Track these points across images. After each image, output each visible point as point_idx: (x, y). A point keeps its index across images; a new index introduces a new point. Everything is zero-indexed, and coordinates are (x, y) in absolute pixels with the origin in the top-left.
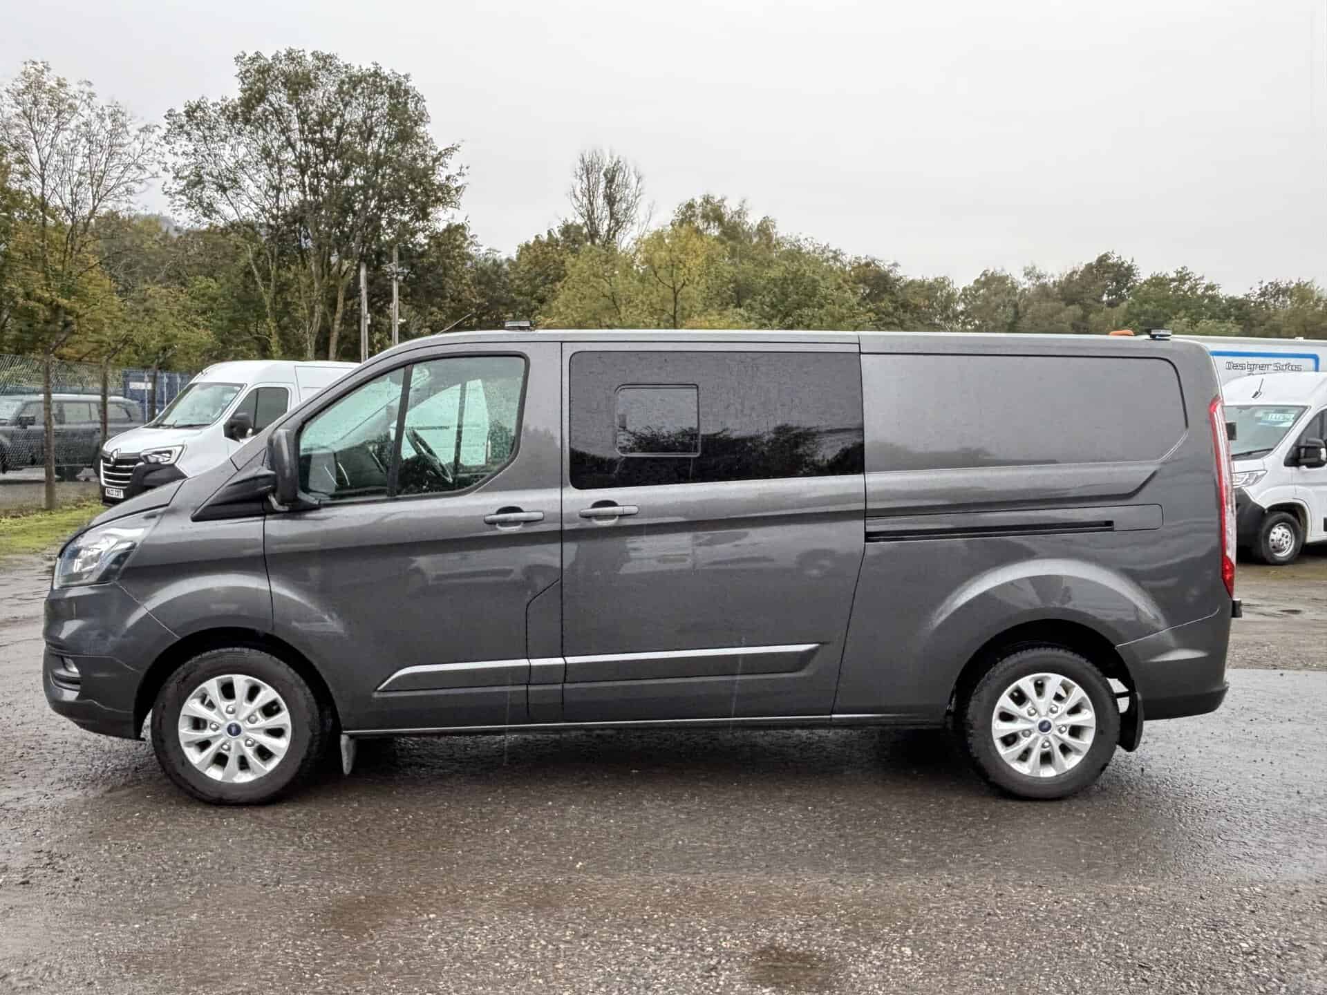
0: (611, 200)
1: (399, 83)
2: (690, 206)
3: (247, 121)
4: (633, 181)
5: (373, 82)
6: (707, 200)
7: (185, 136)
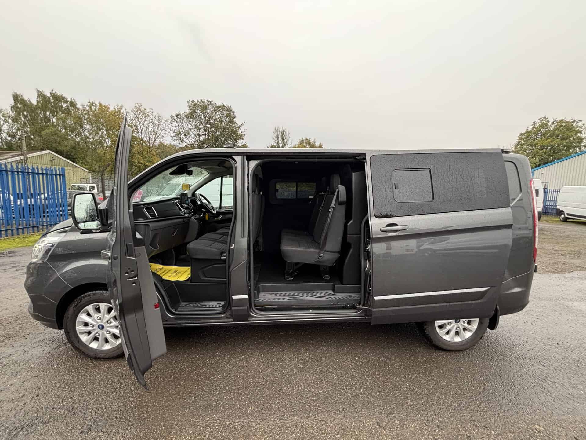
0: (283, 139)
1: (229, 108)
2: (303, 140)
3: (191, 118)
4: (288, 134)
5: (223, 108)
6: (307, 139)
7: (175, 122)
